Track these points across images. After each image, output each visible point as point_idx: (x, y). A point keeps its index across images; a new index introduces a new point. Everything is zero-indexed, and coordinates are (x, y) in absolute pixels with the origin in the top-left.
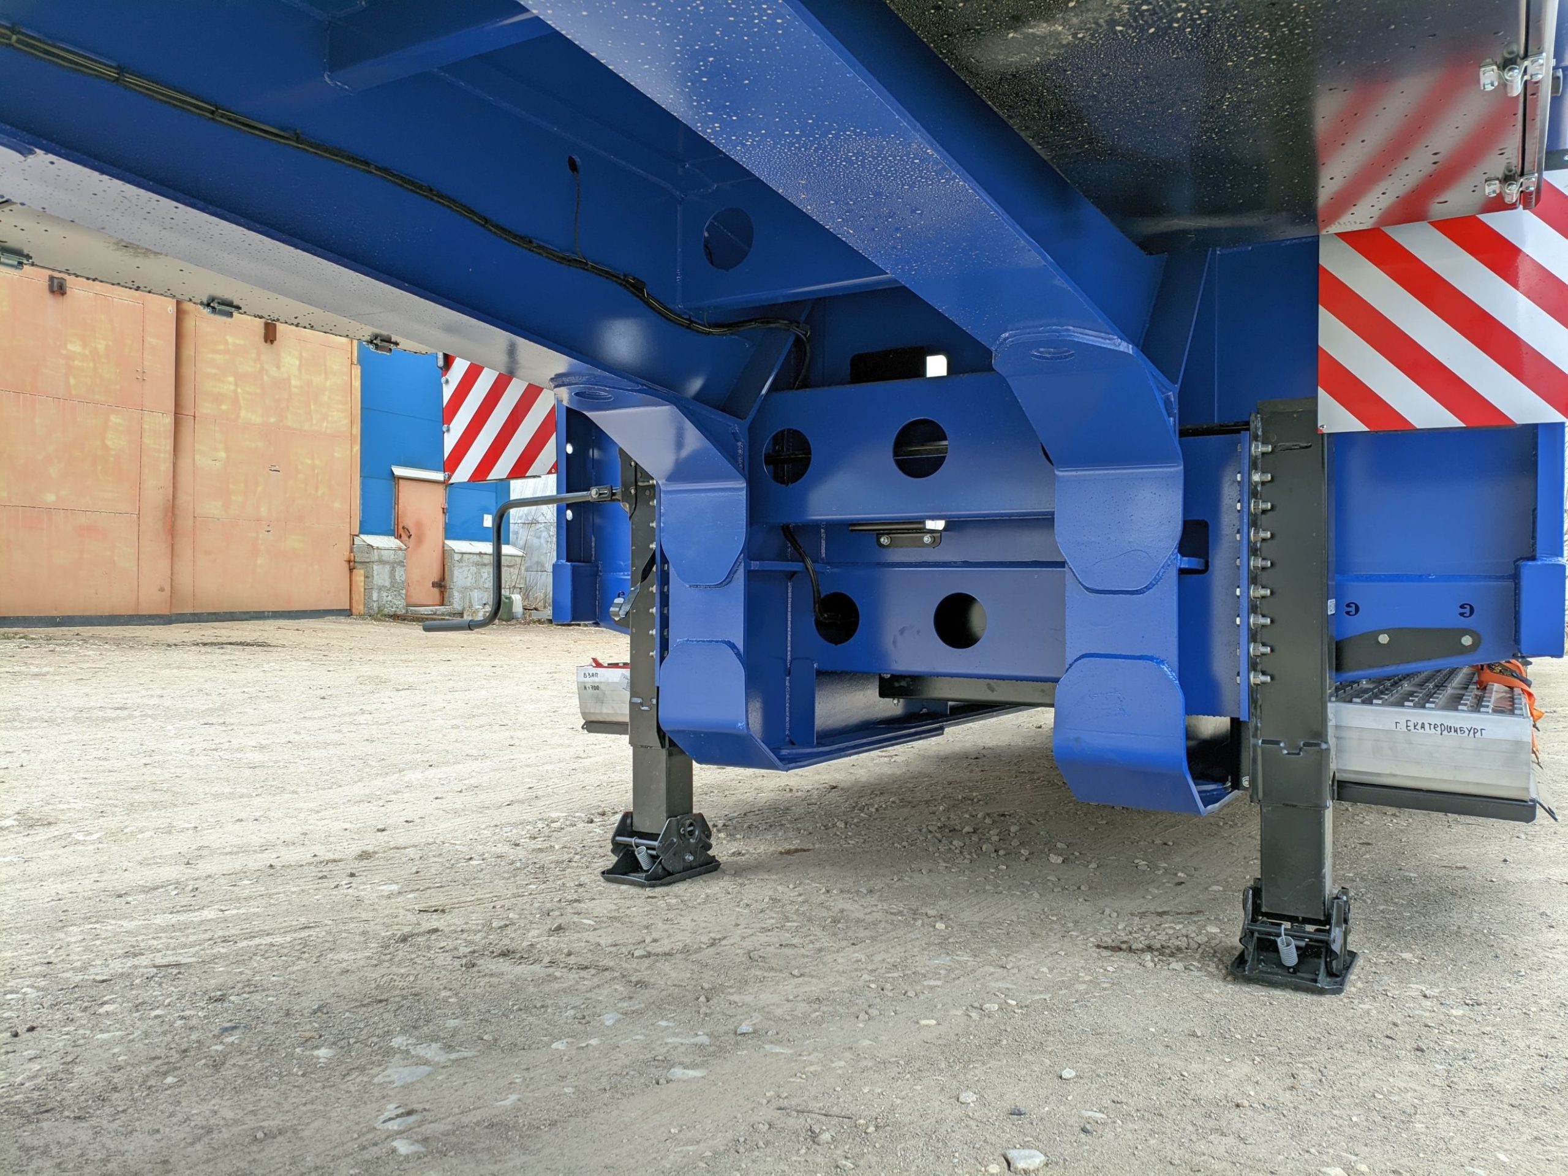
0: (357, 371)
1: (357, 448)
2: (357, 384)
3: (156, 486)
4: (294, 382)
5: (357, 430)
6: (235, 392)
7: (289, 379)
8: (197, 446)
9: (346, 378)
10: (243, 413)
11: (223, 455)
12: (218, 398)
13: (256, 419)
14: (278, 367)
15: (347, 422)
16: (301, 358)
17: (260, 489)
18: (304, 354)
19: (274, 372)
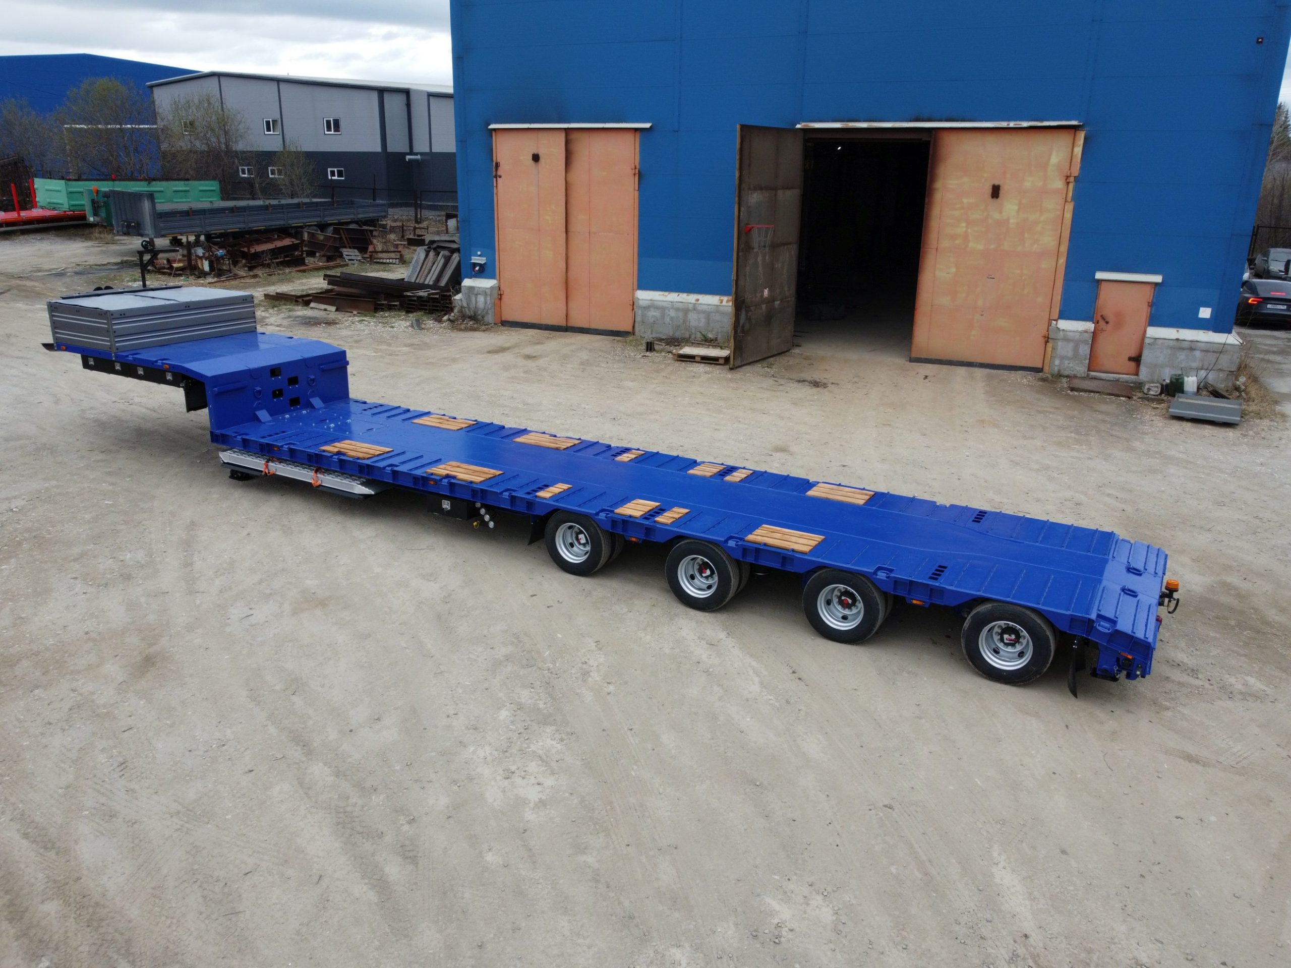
0: (1070, 207)
1: (1062, 261)
2: (1068, 215)
4: (1012, 221)
5: (1064, 248)
6: (966, 232)
7: (1008, 220)
8: (938, 266)
9: (1059, 213)
10: (971, 245)
11: (953, 270)
12: (953, 237)
13: (980, 247)
14: (1001, 212)
15: (1056, 243)
16: (1020, 204)
17: (978, 289)
18: (1024, 201)
19: (997, 216)
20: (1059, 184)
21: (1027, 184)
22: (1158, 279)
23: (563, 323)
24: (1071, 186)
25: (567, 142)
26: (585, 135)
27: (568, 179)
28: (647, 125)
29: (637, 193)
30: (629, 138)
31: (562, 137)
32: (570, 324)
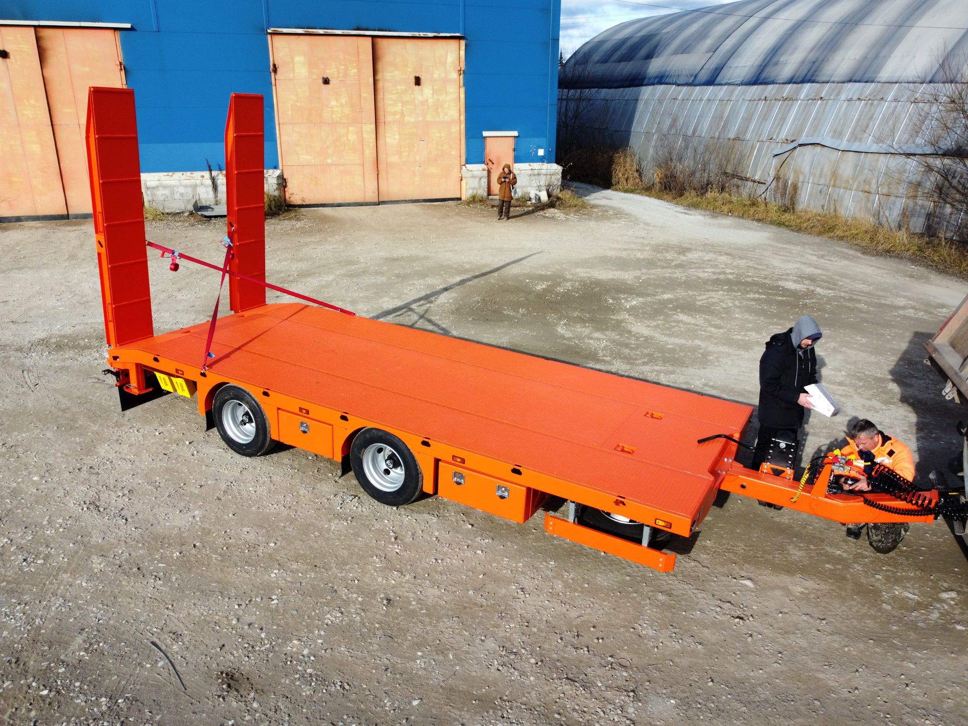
0: (462, 90)
1: (463, 126)
2: (463, 96)
3: (370, 152)
4: (430, 101)
5: (463, 118)
6: (402, 110)
7: (427, 100)
8: (387, 135)
9: (457, 94)
10: (407, 118)
11: (397, 137)
12: (394, 114)
13: (412, 120)
14: (422, 95)
15: (458, 114)
16: (433, 89)
17: (415, 149)
18: (435, 87)
19: (420, 98)
20: (454, 75)
21: (436, 76)
22: (515, 133)
23: (64, 211)
24: (462, 76)
25: (38, 39)
26: (60, 33)
27: (45, 75)
28: (128, 26)
30: (109, 36)
31: (31, 35)
32: (70, 212)
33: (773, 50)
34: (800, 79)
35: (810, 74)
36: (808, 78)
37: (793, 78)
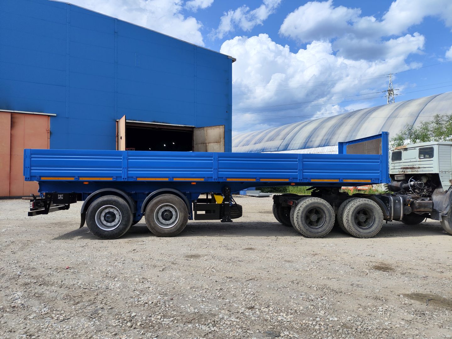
23: (8, 195)
25: (12, 118)
26: (23, 116)
27: (12, 133)
28: (55, 115)
29: (49, 140)
30: (45, 119)
31: (9, 116)
32: (11, 195)
33: (309, 137)
34: (323, 146)
35: (326, 143)
36: (326, 145)
37: (320, 145)
